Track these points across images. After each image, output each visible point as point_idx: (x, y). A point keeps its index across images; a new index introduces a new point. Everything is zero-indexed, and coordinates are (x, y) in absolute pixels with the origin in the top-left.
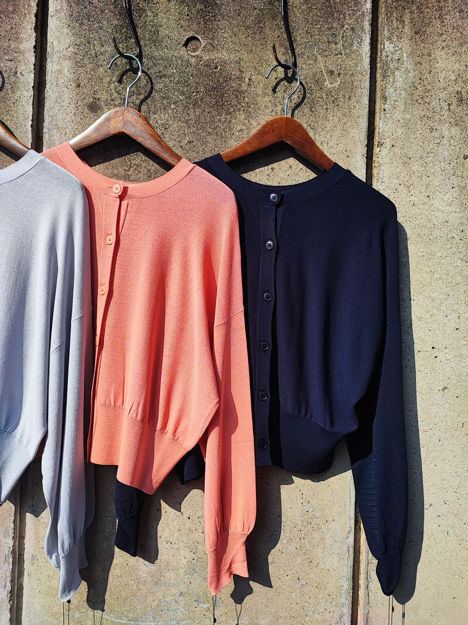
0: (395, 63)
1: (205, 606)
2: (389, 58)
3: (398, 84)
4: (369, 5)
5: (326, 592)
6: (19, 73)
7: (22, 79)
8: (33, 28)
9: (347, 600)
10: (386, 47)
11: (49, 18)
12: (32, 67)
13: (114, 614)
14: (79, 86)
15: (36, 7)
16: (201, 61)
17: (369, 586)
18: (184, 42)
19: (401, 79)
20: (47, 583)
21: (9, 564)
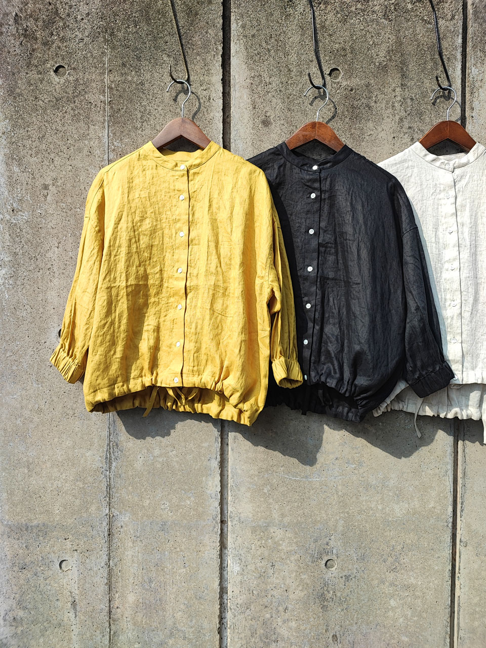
0: (479, 83)
1: (353, 466)
2: (475, 80)
3: (481, 98)
4: (460, 41)
5: (436, 454)
6: (211, 99)
7: (214, 103)
8: (220, 66)
9: (449, 459)
10: (473, 71)
11: (231, 58)
12: (221, 95)
13: (291, 474)
14: (255, 108)
15: (221, 50)
16: (341, 86)
17: (465, 450)
18: (328, 73)
19: (483, 94)
20: (245, 455)
21: (218, 443)
